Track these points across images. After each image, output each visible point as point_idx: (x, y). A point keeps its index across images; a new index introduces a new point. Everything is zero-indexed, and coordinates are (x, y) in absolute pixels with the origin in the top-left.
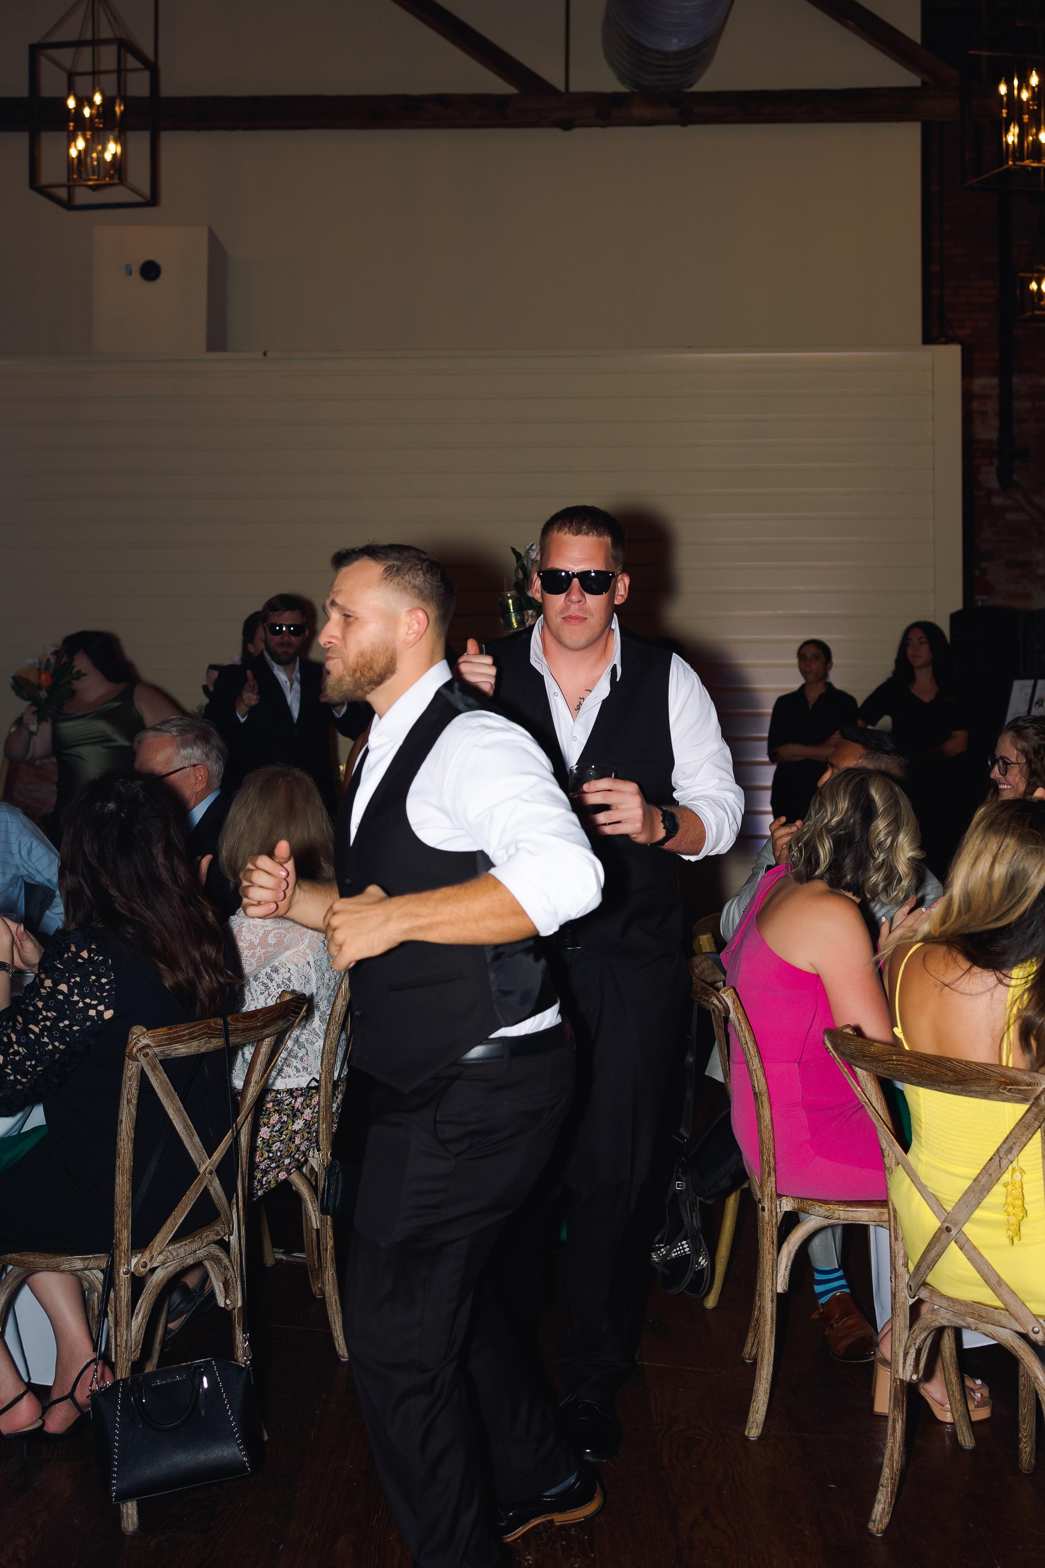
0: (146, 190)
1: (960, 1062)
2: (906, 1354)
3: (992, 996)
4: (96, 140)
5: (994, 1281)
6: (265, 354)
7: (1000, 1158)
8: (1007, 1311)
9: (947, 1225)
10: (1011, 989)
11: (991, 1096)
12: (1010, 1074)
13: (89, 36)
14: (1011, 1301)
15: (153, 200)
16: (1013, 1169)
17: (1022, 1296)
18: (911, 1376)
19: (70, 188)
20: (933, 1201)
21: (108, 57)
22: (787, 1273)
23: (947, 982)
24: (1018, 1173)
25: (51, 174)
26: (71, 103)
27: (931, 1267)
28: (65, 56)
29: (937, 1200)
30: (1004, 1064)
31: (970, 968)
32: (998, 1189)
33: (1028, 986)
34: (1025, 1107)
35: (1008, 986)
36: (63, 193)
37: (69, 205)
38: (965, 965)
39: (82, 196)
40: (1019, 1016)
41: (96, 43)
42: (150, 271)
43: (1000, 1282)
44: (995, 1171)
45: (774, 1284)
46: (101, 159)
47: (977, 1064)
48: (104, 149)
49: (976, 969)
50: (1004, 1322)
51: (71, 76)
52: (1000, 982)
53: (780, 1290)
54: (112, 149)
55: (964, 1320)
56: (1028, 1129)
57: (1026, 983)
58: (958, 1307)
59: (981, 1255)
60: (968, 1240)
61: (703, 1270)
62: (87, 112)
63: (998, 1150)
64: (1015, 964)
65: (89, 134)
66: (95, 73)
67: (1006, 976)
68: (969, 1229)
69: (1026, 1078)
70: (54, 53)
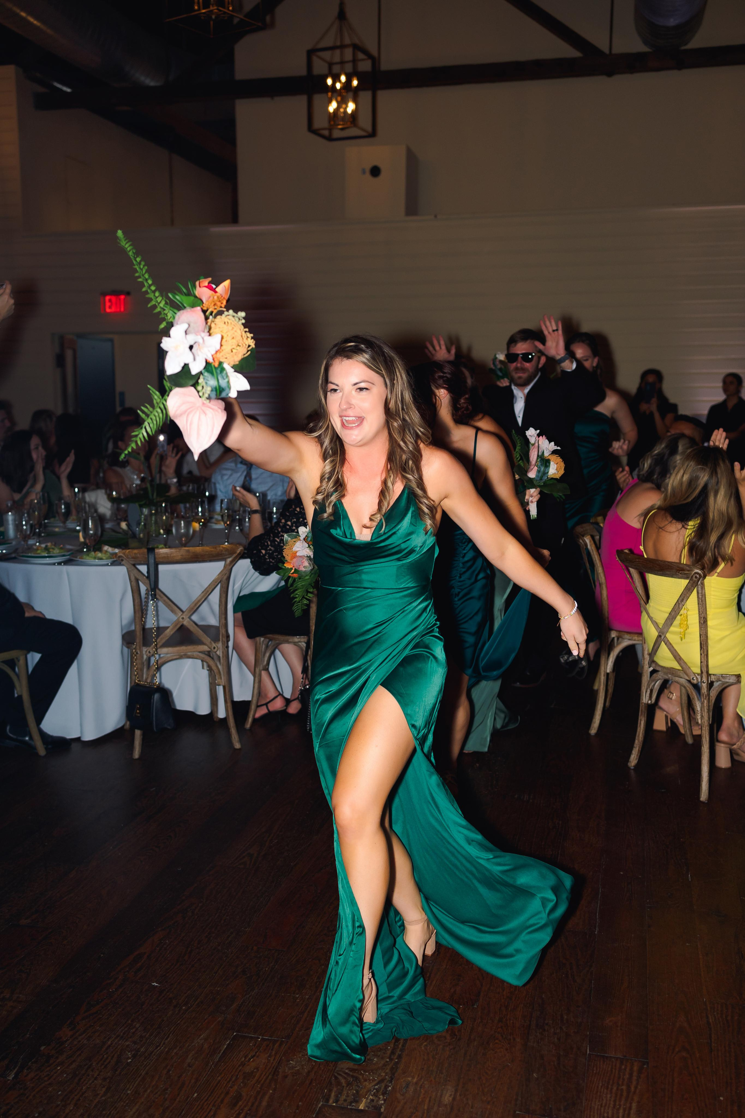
0: (369, 129)
1: (662, 561)
2: (646, 692)
3: (679, 533)
4: (343, 102)
5: (678, 658)
6: (436, 216)
7: (679, 604)
8: (683, 670)
9: (660, 634)
10: (688, 530)
11: (674, 576)
12: (681, 566)
13: (338, 43)
14: (684, 666)
15: (373, 134)
16: (684, 608)
17: (689, 665)
18: (648, 701)
19: (330, 130)
20: (655, 624)
21: (348, 54)
22: (612, 664)
23: (661, 526)
24: (686, 610)
25: (319, 123)
26: (329, 82)
27: (655, 654)
28: (326, 55)
29: (657, 624)
30: (682, 562)
31: (672, 520)
32: (678, 617)
33: (694, 529)
34: (687, 581)
35: (687, 529)
36: (326, 133)
37: (330, 139)
38: (669, 519)
39: (336, 134)
40: (689, 542)
41: (342, 47)
42: (375, 171)
43: (680, 658)
44: (677, 609)
45: (606, 668)
46: (345, 112)
47: (669, 562)
48: (347, 106)
49: (674, 521)
50: (682, 675)
51: (331, 65)
52: (683, 526)
53: (608, 671)
54: (351, 107)
55: (668, 676)
56: (689, 591)
57: (694, 528)
58: (665, 670)
59: (673, 647)
60: (668, 641)
61: (584, 667)
62: (338, 86)
63: (678, 600)
64: (690, 520)
65: (339, 99)
66: (342, 63)
67: (686, 524)
68: (668, 635)
69: (688, 568)
70: (321, 54)
